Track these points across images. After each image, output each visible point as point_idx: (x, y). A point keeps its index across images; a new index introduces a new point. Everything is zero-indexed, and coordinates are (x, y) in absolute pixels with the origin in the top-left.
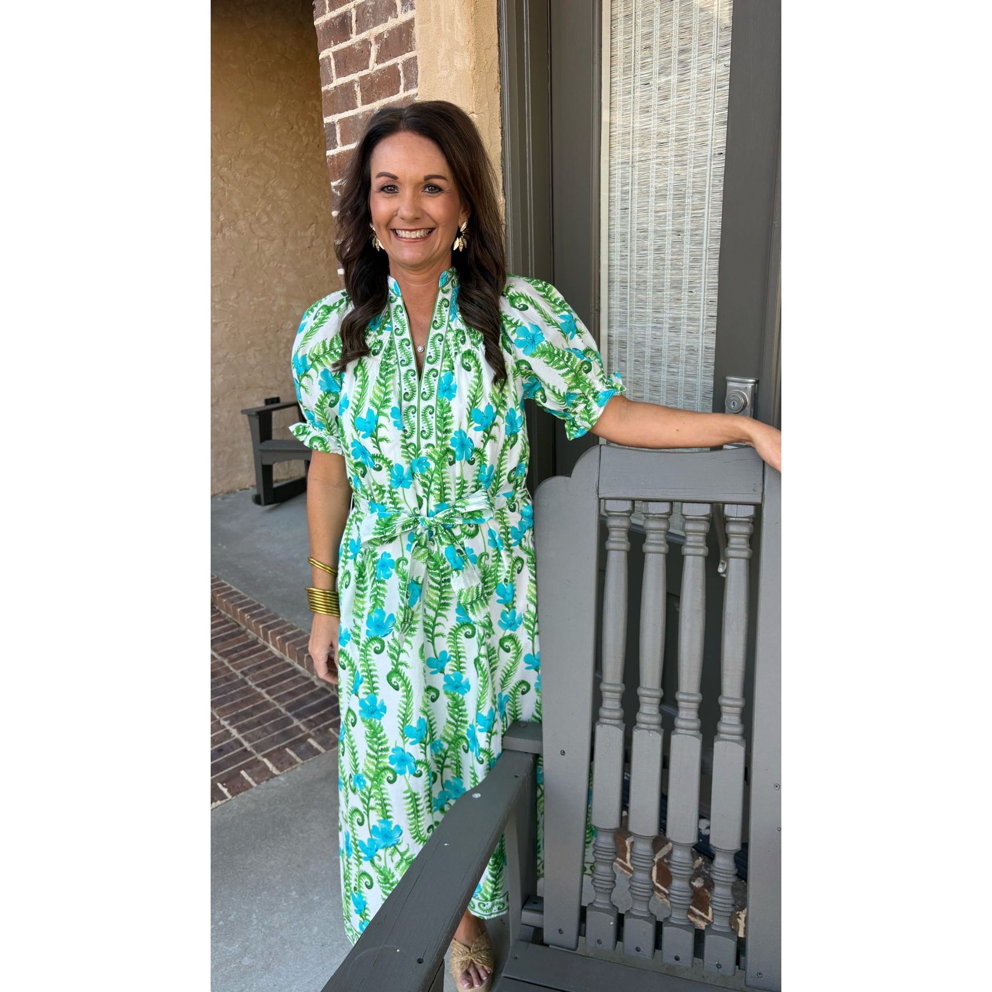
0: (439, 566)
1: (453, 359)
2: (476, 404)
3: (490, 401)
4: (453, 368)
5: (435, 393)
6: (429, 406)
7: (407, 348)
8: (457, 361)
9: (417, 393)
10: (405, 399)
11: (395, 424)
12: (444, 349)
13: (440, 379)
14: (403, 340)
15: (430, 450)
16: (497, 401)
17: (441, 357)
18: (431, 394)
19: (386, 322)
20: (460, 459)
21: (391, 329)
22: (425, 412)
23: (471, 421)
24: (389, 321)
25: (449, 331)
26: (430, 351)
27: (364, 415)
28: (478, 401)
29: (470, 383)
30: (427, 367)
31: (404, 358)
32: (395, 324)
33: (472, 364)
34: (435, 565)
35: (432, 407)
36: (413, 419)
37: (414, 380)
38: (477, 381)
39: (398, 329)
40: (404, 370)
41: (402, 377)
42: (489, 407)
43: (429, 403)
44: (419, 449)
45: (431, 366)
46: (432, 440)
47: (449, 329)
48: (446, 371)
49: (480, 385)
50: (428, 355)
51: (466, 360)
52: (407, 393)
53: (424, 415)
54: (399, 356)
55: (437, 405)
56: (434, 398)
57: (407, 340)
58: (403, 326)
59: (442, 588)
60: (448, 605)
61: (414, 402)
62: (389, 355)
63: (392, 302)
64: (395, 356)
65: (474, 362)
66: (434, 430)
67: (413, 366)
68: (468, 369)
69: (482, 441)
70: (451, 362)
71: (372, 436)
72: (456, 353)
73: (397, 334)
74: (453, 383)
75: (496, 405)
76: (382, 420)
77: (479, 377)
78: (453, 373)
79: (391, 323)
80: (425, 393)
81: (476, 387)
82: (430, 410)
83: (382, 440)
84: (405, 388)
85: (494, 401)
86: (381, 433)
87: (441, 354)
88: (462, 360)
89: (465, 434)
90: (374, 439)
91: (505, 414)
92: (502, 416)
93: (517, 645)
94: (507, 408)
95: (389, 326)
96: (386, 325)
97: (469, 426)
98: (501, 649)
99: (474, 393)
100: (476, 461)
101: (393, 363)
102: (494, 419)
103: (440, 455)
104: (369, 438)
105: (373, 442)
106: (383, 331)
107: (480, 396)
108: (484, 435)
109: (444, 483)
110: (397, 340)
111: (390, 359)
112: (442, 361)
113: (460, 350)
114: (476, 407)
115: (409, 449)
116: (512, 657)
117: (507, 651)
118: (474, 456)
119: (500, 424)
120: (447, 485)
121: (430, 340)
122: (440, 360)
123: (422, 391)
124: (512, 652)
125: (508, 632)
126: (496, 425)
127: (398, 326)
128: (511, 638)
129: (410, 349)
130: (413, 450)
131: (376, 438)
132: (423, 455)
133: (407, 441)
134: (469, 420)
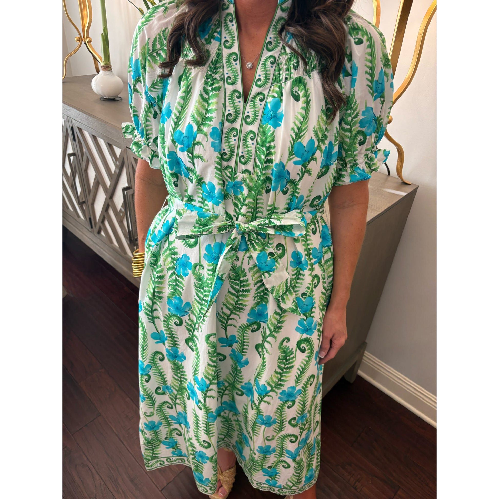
0: (240, 278)
1: (283, 85)
2: (300, 137)
3: (313, 134)
4: (282, 95)
5: (259, 118)
6: (251, 132)
7: (234, 63)
8: (287, 87)
9: (241, 115)
10: (228, 120)
11: (213, 145)
12: (274, 74)
13: (266, 104)
14: (231, 54)
15: (246, 175)
16: (320, 135)
17: (270, 81)
18: (255, 119)
19: (216, 31)
20: (275, 189)
21: (220, 40)
22: (246, 137)
23: (293, 154)
24: (219, 30)
25: (283, 54)
26: (260, 73)
27: (183, 128)
28: (302, 134)
29: (297, 114)
30: (255, 90)
31: (231, 75)
32: (225, 35)
33: (301, 94)
34: (236, 276)
35: (254, 133)
36: (233, 141)
37: (239, 103)
38: (304, 112)
39: (227, 41)
40: (229, 88)
41: (227, 98)
42: (311, 142)
43: (250, 128)
44: (236, 173)
45: (259, 90)
46: (250, 167)
47: (283, 51)
48: (274, 97)
49: (306, 117)
50: (257, 77)
51: (296, 89)
52: (230, 114)
53: (245, 140)
54: (226, 71)
55: (259, 131)
56: (257, 123)
57: (236, 54)
58: (233, 37)
59: (239, 296)
60: (242, 309)
61: (237, 125)
62: (215, 68)
63: (223, 9)
64: (221, 70)
65: (303, 91)
66: (253, 157)
67: (239, 86)
68: (297, 98)
69: (298, 174)
70: (281, 88)
71: (189, 151)
72: (286, 79)
73: (226, 47)
74: (280, 111)
75: (318, 140)
76: (199, 137)
77: (307, 109)
78: (281, 100)
79: (220, 33)
80: (248, 116)
81: (302, 119)
82: (252, 135)
83: (198, 157)
84: (230, 110)
85: (317, 136)
86: (198, 150)
87: (271, 78)
88: (292, 88)
89: (284, 167)
90: (190, 155)
91: (323, 147)
92: (321, 150)
93: (311, 346)
94: (327, 142)
95: (218, 36)
96: (215, 34)
97: (289, 159)
98: (298, 350)
99: (299, 125)
100: (289, 191)
101: (219, 79)
102: (314, 154)
103: (257, 182)
104: (186, 152)
105: (189, 157)
106: (212, 40)
107: (305, 129)
108: (302, 169)
109: (257, 208)
110: (225, 52)
111: (216, 73)
112: (271, 86)
113: (292, 75)
114: (299, 140)
115: (226, 171)
116: (307, 357)
117: (303, 351)
118: (288, 186)
119: (318, 159)
120: (260, 210)
121: (261, 62)
122: (269, 84)
123: (246, 114)
124: (306, 352)
125: (305, 336)
126: (314, 159)
127: (228, 38)
128: (307, 340)
129: (237, 66)
130: (229, 172)
131: (192, 154)
132: (239, 179)
133: (225, 164)
134: (291, 153)
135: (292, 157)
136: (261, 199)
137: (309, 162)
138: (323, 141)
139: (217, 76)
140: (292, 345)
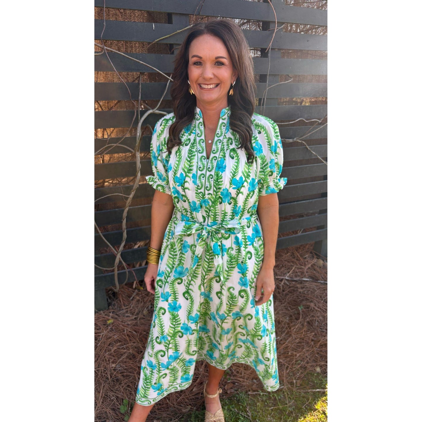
1: (226, 152)
2: (235, 176)
3: (242, 174)
4: (225, 157)
5: (215, 168)
7: (202, 144)
9: (206, 168)
10: (199, 170)
11: (193, 182)
12: (221, 147)
13: (218, 161)
14: (201, 140)
15: (210, 196)
16: (246, 175)
17: (219, 151)
18: (212, 169)
19: (193, 130)
20: (225, 202)
22: (209, 177)
23: (232, 184)
24: (195, 129)
25: (225, 138)
26: (214, 147)
27: (178, 175)
28: (236, 174)
29: (233, 165)
30: (212, 155)
31: (201, 149)
32: (198, 131)
33: (235, 156)
34: (207, 250)
35: (212, 175)
36: (203, 180)
37: (205, 162)
38: (236, 164)
39: (199, 134)
40: (200, 155)
41: (199, 159)
42: (241, 178)
43: (211, 173)
44: (205, 195)
45: (214, 155)
46: (211, 192)
47: (225, 137)
48: (221, 158)
49: (237, 166)
50: (213, 149)
51: (232, 153)
52: (200, 167)
53: (208, 179)
54: (198, 147)
55: (215, 174)
56: (214, 171)
57: (203, 139)
58: (201, 132)
59: (210, 262)
60: (211, 270)
61: (204, 172)
62: (193, 146)
63: (197, 120)
64: (196, 147)
65: (236, 154)
66: (212, 187)
67: (204, 154)
68: (233, 158)
69: (236, 194)
71: (182, 186)
73: (198, 136)
74: (224, 164)
75: (245, 177)
76: (187, 179)
77: (238, 162)
78: (225, 159)
79: (195, 130)
80: (209, 168)
81: (235, 168)
83: (186, 188)
84: (200, 165)
85: (244, 175)
86: (186, 185)
87: (220, 149)
88: (230, 153)
89: (228, 191)
90: (183, 188)
91: (249, 181)
92: (247, 182)
93: (247, 295)
94: (251, 178)
95: (195, 132)
96: (193, 131)
97: (230, 187)
98: (239, 297)
99: (234, 170)
100: (232, 203)
101: (195, 151)
102: (243, 184)
103: (215, 199)
104: (180, 187)
105: (182, 189)
106: (191, 134)
107: (237, 172)
108: (237, 191)
109: (216, 213)
110: (198, 139)
111: (193, 148)
112: (220, 153)
113: (230, 148)
114: (235, 178)
115: (200, 194)
116: (245, 301)
117: (242, 297)
118: (231, 200)
119: (246, 186)
120: (217, 214)
121: (214, 142)
122: (219, 152)
123: (208, 167)
124: (245, 298)
125: (243, 288)
126: (244, 186)
127: (199, 133)
128: (245, 291)
129: (204, 145)
130: (202, 195)
131: (184, 187)
132: (206, 198)
133: (199, 191)
134: (231, 184)
135: (231, 185)
136: (217, 208)
137: (241, 188)
138: (248, 178)
139: (194, 150)
140: (236, 293)
